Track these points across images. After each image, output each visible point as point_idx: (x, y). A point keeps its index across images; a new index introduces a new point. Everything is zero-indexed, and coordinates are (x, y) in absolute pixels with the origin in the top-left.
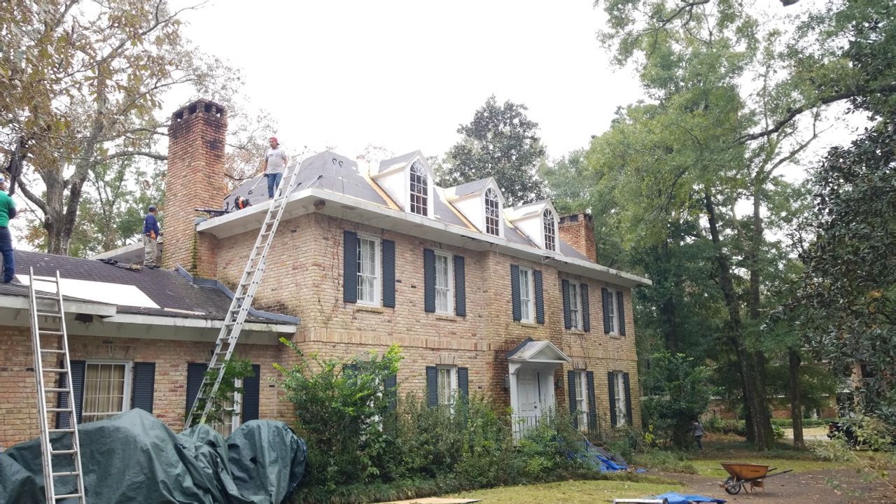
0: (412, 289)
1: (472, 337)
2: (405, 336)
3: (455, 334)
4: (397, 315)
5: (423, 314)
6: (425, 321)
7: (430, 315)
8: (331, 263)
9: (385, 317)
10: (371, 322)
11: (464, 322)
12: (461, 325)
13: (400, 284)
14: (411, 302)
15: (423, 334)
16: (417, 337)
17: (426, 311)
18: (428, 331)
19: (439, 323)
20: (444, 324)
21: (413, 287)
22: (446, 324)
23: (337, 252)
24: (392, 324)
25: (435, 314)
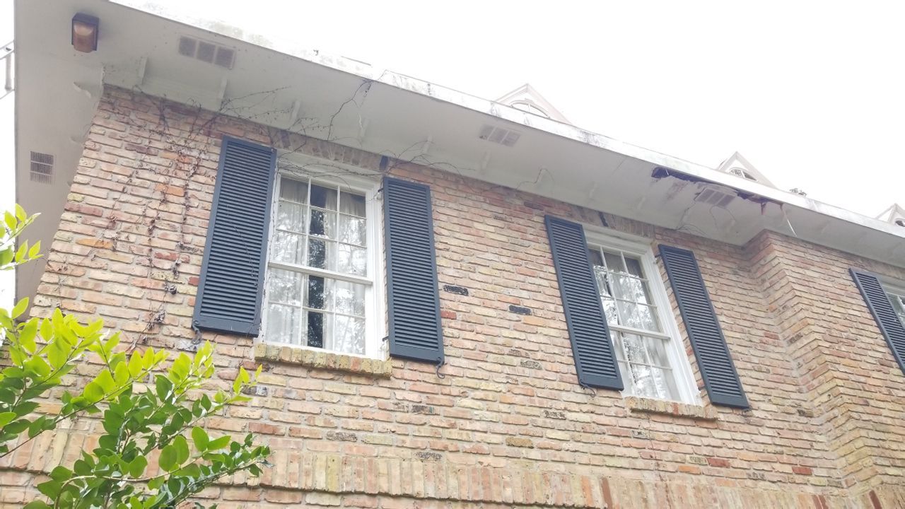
0: (514, 316)
1: (799, 479)
2: (502, 462)
3: (723, 464)
4: (455, 391)
5: (576, 395)
6: (587, 418)
7: (604, 398)
8: (152, 213)
9: (399, 395)
10: (328, 408)
11: (746, 428)
12: (738, 436)
13: (465, 298)
14: (515, 353)
15: (585, 459)
16: (562, 467)
17: (582, 385)
18: (606, 449)
19: (645, 424)
20: (667, 427)
21: (514, 309)
22: (676, 429)
23: (186, 187)
24: (434, 421)
25: (624, 394)
